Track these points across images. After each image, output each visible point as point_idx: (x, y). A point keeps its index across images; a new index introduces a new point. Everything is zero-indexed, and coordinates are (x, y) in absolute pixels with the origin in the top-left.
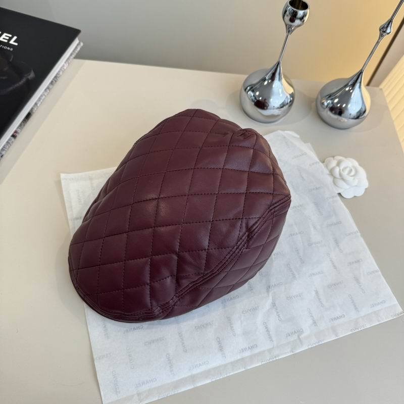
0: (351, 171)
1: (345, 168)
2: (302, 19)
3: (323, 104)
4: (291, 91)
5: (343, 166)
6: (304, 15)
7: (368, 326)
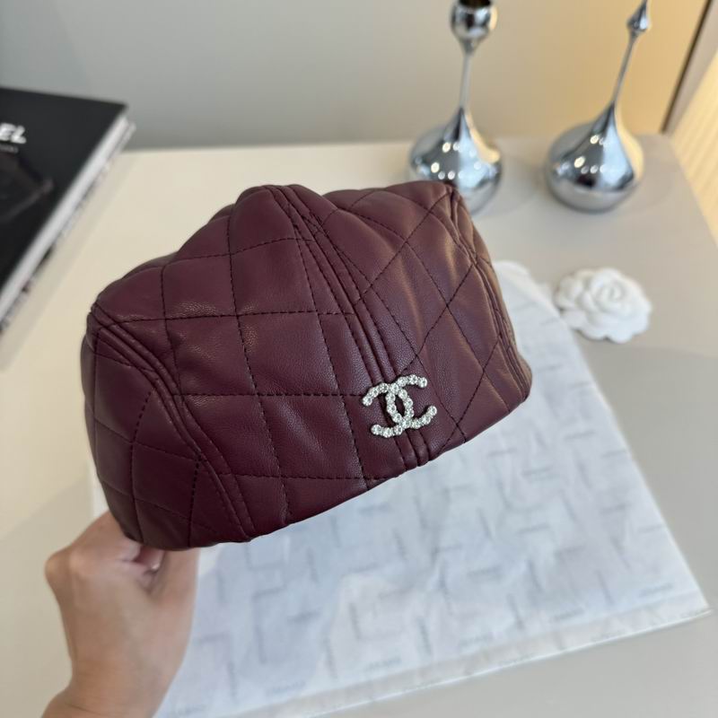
0: (612, 293)
1: (602, 289)
2: (485, 24)
3: (555, 173)
4: (494, 156)
5: (595, 286)
6: (487, 18)
7: (630, 633)
